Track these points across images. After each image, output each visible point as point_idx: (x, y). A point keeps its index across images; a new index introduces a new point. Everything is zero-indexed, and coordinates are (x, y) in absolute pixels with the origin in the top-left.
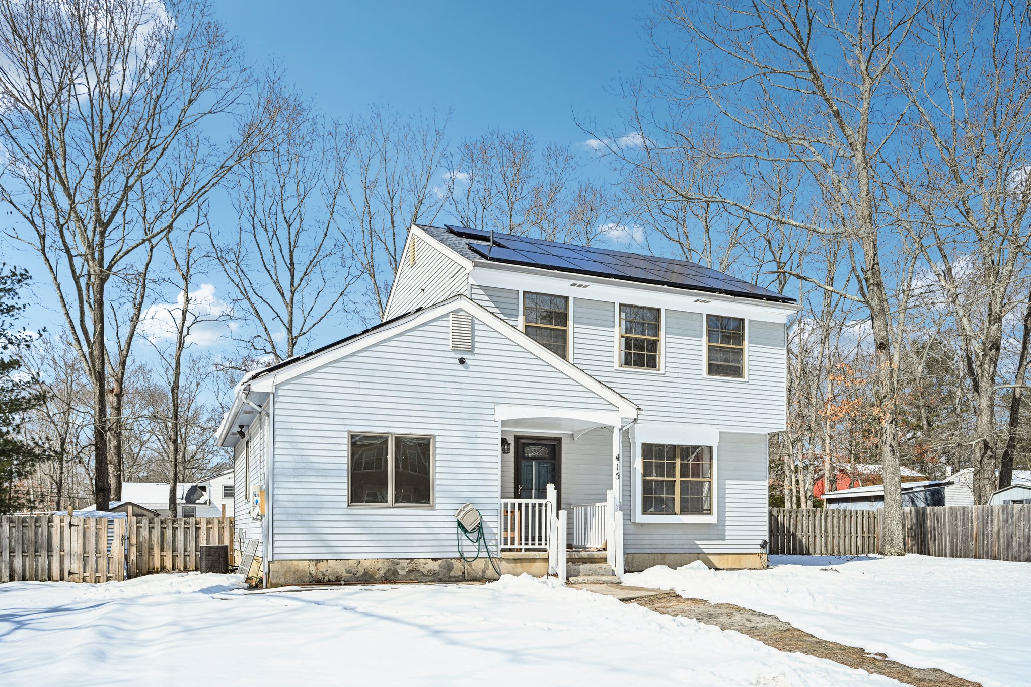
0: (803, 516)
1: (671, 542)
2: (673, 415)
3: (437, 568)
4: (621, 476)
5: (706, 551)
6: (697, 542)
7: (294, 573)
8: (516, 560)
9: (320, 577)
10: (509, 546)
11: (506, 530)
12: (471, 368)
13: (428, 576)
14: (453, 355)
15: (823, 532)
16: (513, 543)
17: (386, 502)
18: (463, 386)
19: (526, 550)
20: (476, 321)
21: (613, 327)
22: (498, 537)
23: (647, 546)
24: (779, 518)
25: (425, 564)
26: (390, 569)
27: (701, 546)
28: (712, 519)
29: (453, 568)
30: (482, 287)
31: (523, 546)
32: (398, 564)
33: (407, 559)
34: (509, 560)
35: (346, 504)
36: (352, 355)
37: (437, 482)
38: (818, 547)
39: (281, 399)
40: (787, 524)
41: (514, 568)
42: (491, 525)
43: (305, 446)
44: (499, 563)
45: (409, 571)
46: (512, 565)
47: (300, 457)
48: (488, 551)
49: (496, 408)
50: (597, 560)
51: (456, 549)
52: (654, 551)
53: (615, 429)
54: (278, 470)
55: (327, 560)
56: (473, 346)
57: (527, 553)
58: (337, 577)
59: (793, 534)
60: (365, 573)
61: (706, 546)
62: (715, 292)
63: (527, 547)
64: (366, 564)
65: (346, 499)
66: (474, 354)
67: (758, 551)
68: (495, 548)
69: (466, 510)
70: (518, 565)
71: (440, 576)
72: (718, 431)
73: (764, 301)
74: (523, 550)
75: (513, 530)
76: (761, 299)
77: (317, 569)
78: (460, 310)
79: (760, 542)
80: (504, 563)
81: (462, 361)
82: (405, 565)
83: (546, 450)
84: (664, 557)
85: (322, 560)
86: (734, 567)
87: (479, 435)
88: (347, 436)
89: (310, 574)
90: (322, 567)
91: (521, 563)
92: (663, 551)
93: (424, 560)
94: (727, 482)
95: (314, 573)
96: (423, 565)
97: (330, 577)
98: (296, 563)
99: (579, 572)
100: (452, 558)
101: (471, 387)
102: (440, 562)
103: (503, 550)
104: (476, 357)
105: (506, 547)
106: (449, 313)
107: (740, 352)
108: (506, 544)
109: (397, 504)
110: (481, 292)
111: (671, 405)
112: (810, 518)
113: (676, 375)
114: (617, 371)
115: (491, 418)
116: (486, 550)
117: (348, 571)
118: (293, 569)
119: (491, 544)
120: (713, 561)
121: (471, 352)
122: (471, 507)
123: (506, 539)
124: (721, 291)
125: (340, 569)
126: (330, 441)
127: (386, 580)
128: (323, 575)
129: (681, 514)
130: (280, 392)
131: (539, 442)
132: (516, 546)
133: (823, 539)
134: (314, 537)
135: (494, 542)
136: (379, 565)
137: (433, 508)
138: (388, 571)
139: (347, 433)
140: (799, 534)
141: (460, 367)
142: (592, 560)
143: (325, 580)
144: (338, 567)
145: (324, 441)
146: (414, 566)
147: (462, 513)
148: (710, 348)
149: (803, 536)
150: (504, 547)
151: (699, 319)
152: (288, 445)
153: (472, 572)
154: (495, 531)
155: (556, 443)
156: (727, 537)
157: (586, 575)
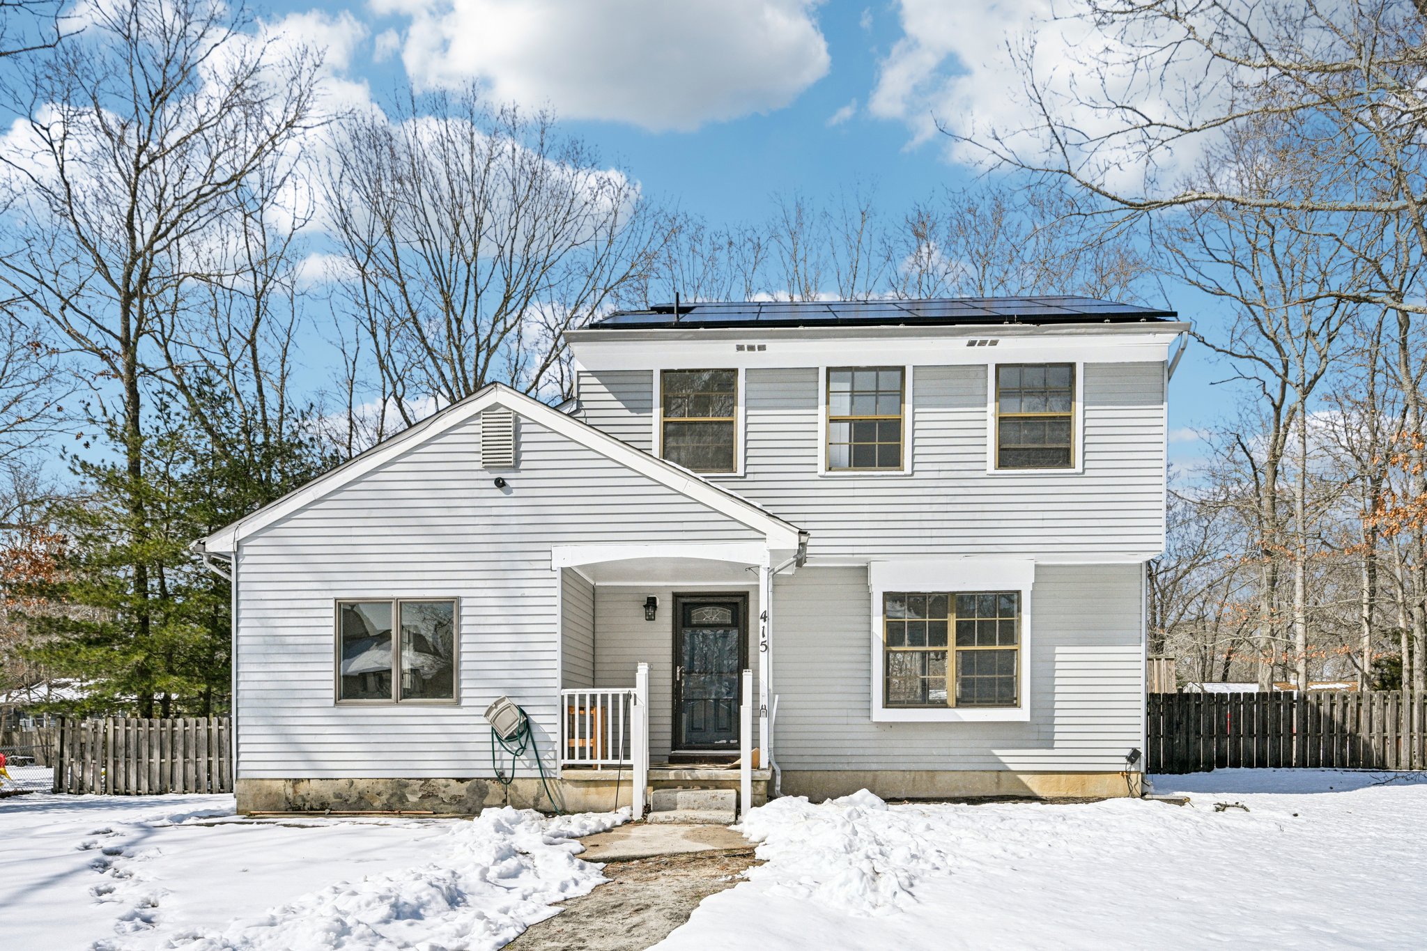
0: (1372, 704)
1: (946, 752)
2: (928, 541)
3: (464, 792)
4: (770, 647)
5: (1013, 767)
6: (997, 752)
7: (266, 797)
8: (588, 783)
9: (300, 803)
10: (577, 761)
11: (571, 736)
12: (515, 493)
13: (451, 804)
14: (486, 474)
15: (1415, 730)
16: (582, 757)
17: (390, 697)
18: (502, 520)
19: (603, 767)
20: (523, 420)
21: (816, 407)
22: (558, 747)
23: (901, 759)
24: (1322, 708)
25: (446, 786)
26: (396, 794)
27: (1004, 760)
28: (1022, 714)
29: (487, 793)
30: (595, 373)
31: (599, 761)
32: (406, 786)
33: (420, 779)
34: (576, 782)
35: (333, 701)
36: (340, 490)
37: (464, 666)
38: (1404, 756)
39: (247, 560)
40: (1337, 716)
41: (586, 794)
42: (546, 729)
43: (278, 623)
44: (560, 786)
45: (423, 797)
46: (583, 790)
47: (271, 638)
48: (541, 768)
49: (553, 549)
50: (728, 784)
51: (490, 765)
52: (913, 767)
53: (761, 569)
54: (244, 656)
55: (309, 779)
56: (517, 460)
57: (604, 771)
58: (322, 804)
59: (1350, 735)
60: (361, 798)
61: (1015, 759)
62: (1002, 323)
63: (605, 762)
64: (361, 785)
65: (332, 694)
66: (519, 471)
67: (1123, 768)
68: (553, 765)
69: (500, 706)
70: (592, 790)
71: (469, 805)
72: (1033, 563)
73: (1107, 323)
74: (599, 768)
75: (582, 736)
76: (1102, 321)
77: (295, 792)
78: (497, 406)
79: (1128, 752)
80: (568, 786)
81: (500, 483)
82: (417, 787)
83: (728, 612)
84: (933, 777)
85: (302, 780)
86: (1071, 794)
87: (527, 592)
88: (333, 606)
89: (287, 798)
90: (303, 788)
91: (597, 786)
92: (930, 767)
93: (444, 781)
94: (1058, 650)
95: (291, 797)
96: (443, 789)
97: (313, 802)
98: (267, 783)
99: (676, 804)
100: (486, 779)
101: (514, 520)
102: (468, 784)
103: (563, 768)
104: (523, 474)
105: (571, 762)
106: (479, 413)
107: (1066, 422)
108: (571, 756)
109: (404, 700)
110: (595, 380)
111: (925, 524)
112: (1389, 708)
113: (935, 475)
114: (824, 478)
115: (546, 565)
116: (537, 766)
117: (338, 796)
118: (264, 792)
119: (546, 757)
120: (1029, 785)
121: (516, 467)
122: (507, 702)
123: (571, 750)
124: (1011, 319)
125: (327, 791)
126: (311, 613)
127: (389, 810)
128: (304, 800)
129: (957, 706)
130: (246, 551)
131: (711, 600)
132: (588, 761)
133: (1416, 743)
134: (292, 748)
135: (552, 754)
136: (380, 787)
137: (458, 704)
138: (392, 795)
139: (333, 601)
140: (1364, 734)
141: (498, 492)
142: (718, 783)
143: (306, 808)
144: (323, 789)
145: (303, 613)
146: (430, 789)
147: (494, 712)
148: (1002, 421)
149: (1371, 738)
150: (567, 761)
151: (981, 374)
152: (256, 623)
153: (518, 799)
154: (553, 738)
155: (738, 600)
156: (1057, 744)
157: (688, 808)
